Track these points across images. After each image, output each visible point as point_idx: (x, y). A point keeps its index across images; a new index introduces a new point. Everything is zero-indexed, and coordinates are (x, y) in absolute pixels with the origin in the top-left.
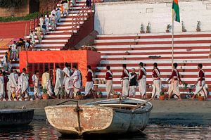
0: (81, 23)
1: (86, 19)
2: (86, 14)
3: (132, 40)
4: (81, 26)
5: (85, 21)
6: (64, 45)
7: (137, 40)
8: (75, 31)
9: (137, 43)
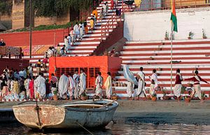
0: (110, 31)
1: (115, 27)
2: (116, 23)
3: (157, 47)
4: (110, 33)
5: (114, 29)
6: (92, 51)
7: (161, 47)
8: (104, 39)
9: (161, 49)
